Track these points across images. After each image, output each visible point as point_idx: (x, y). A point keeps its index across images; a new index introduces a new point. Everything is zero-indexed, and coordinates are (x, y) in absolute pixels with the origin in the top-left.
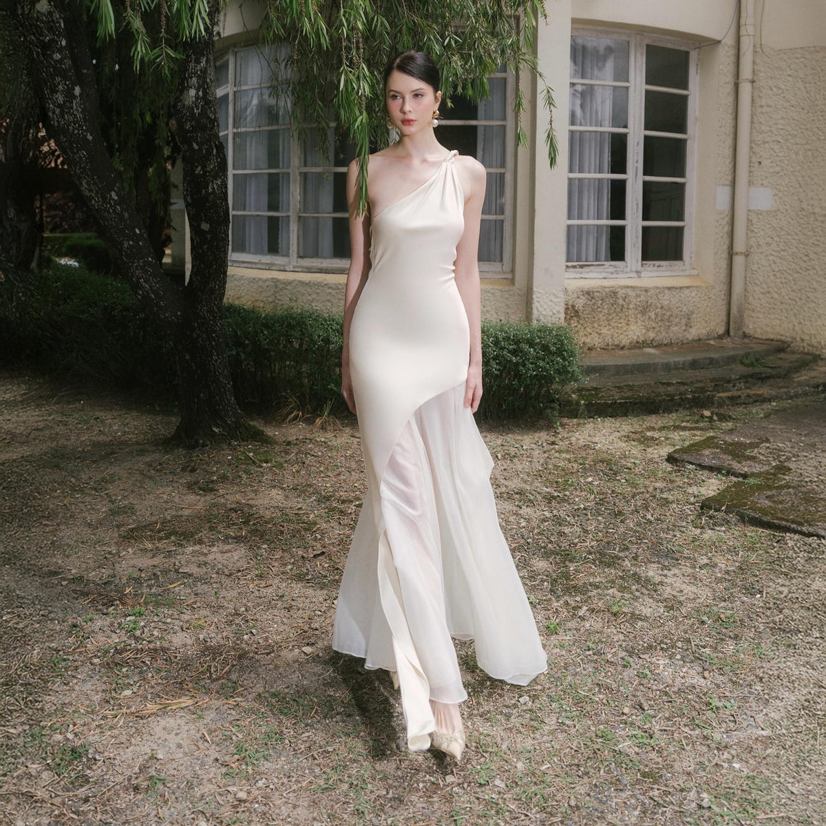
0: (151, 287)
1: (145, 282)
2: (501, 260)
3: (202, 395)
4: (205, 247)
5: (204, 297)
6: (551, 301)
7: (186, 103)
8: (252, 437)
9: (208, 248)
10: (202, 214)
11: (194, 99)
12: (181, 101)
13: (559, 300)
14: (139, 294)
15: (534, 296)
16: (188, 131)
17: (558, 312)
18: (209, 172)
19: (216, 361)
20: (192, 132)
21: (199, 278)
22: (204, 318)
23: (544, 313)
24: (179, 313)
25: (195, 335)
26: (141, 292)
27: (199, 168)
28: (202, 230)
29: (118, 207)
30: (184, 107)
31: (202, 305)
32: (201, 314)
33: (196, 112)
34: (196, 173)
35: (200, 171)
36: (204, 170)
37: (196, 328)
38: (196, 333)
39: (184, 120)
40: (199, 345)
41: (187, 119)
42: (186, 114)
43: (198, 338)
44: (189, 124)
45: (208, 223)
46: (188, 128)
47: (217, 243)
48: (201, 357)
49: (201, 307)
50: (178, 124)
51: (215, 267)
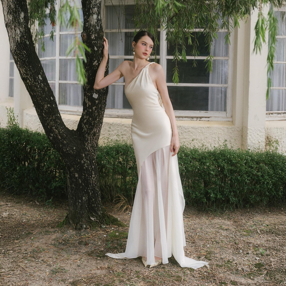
0: (59, 132)
1: (55, 128)
2: (225, 110)
3: (84, 198)
4: (94, 108)
5: (89, 138)
6: (258, 134)
7: (92, 23)
8: (112, 223)
9: (95, 109)
11: (96, 20)
12: (88, 22)
13: (262, 134)
14: (51, 136)
15: (248, 132)
16: (93, 40)
17: (262, 141)
19: (94, 178)
20: (95, 40)
22: (89, 151)
23: (254, 142)
24: (74, 148)
25: (82, 162)
26: (52, 135)
27: (96, 62)
28: (94, 98)
29: (42, 84)
30: (91, 26)
31: (88, 142)
32: (87, 148)
33: (97, 28)
34: (94, 64)
35: (96, 63)
36: (98, 63)
37: (84, 157)
38: (84, 160)
39: (91, 33)
40: (85, 168)
41: (92, 33)
42: (92, 29)
43: (84, 164)
44: (93, 35)
45: (97, 94)
46: (93, 38)
47: (101, 105)
48: (85, 176)
49: (87, 144)
50: (87, 35)
51: (98, 119)
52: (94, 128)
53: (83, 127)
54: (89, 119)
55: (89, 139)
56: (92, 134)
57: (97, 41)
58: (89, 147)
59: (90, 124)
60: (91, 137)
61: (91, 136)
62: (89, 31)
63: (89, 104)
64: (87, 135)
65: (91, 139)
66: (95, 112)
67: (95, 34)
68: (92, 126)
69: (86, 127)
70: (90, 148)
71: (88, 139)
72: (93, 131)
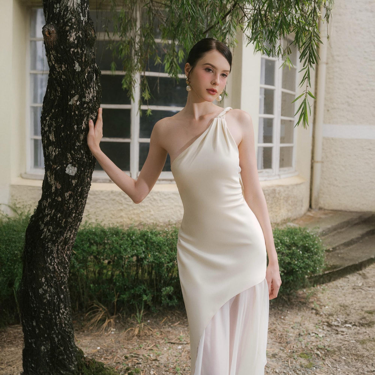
3: (43, 347)
4: (67, 194)
5: (55, 249)
9: (71, 196)
10: (69, 155)
16: (72, 45)
18: (88, 103)
20: (76, 46)
21: (51, 228)
22: (54, 272)
25: (41, 291)
27: (76, 98)
28: (68, 175)
31: (53, 257)
32: (51, 268)
33: (82, 18)
34: (70, 103)
35: (77, 101)
36: (81, 100)
37: (43, 283)
38: (43, 289)
39: (68, 28)
40: (45, 301)
41: (71, 27)
42: (71, 19)
43: (44, 294)
44: (73, 34)
45: (75, 166)
46: (72, 39)
47: (82, 189)
48: (46, 313)
49: (51, 260)
50: (58, 32)
51: (74, 215)
52: (65, 231)
53: (43, 229)
54: (55, 215)
55: (55, 251)
56: (60, 243)
57: (81, 50)
58: (54, 265)
59: (58, 225)
60: (60, 247)
61: (58, 246)
62: (64, 21)
63: (56, 187)
64: (50, 244)
65: (58, 250)
66: (68, 202)
67: (77, 30)
68: (61, 227)
69: (49, 230)
70: (56, 267)
71: (52, 252)
72: (63, 236)
